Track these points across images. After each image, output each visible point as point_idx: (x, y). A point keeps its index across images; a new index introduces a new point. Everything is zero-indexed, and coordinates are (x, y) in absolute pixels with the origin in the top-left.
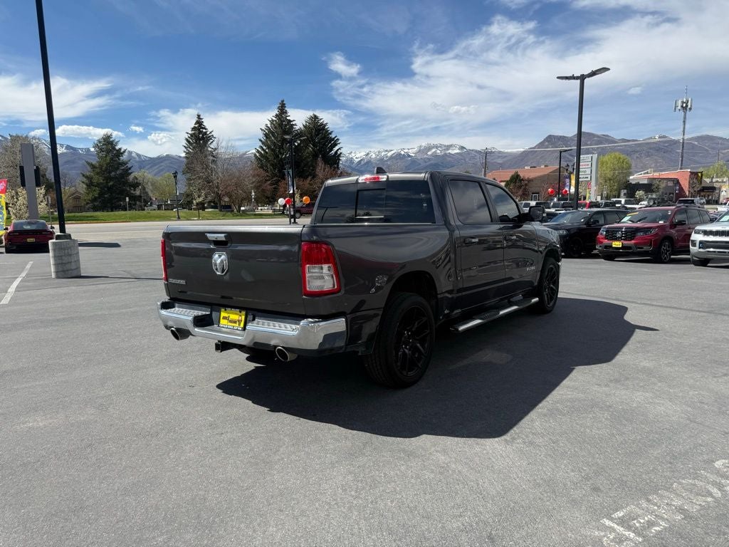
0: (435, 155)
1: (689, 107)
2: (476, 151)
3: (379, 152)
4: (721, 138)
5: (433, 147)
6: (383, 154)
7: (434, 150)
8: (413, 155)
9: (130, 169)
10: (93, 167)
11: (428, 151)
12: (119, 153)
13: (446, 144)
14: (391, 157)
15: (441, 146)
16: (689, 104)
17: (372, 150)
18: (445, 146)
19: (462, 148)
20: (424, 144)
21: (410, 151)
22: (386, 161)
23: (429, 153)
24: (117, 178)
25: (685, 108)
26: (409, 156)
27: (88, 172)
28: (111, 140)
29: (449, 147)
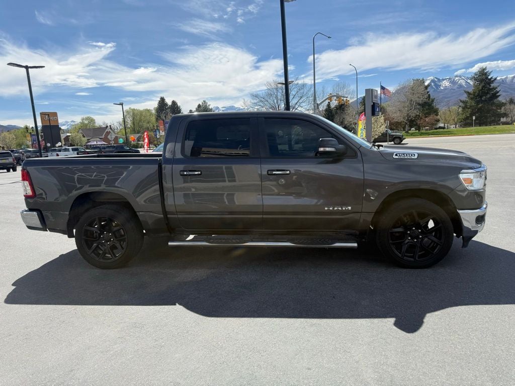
9: (498, 92)
10: (469, 94)
12: (490, 81)
24: (486, 100)
27: (464, 97)
28: (486, 71)
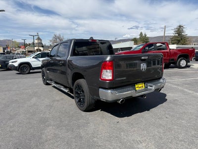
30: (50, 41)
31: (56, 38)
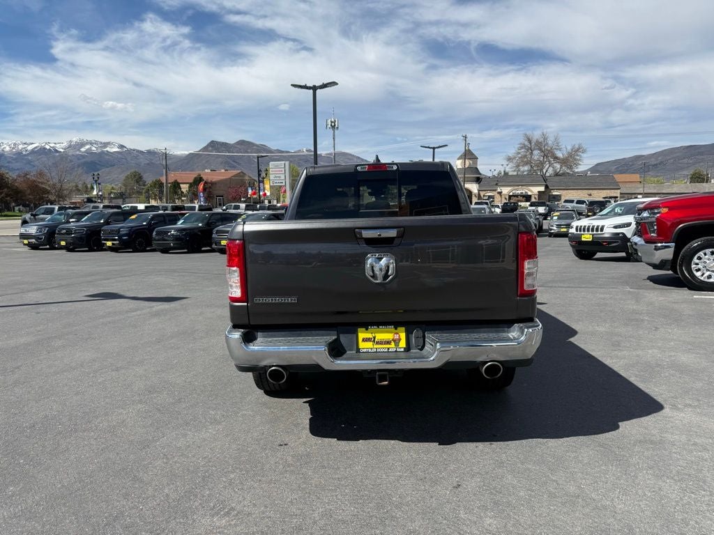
0: (89, 152)
1: (337, 126)
2: (138, 151)
3: (15, 144)
4: (351, 155)
5: (87, 144)
6: (20, 147)
7: (88, 147)
8: (62, 150)
11: (82, 147)
13: (103, 141)
14: (33, 152)
15: (96, 143)
16: (336, 123)
17: (5, 142)
18: (101, 143)
19: (122, 146)
20: (75, 139)
21: (58, 145)
22: (25, 155)
23: (83, 149)
25: (333, 127)
26: (57, 151)
29: (106, 144)
30: (509, 159)
31: (530, 145)
